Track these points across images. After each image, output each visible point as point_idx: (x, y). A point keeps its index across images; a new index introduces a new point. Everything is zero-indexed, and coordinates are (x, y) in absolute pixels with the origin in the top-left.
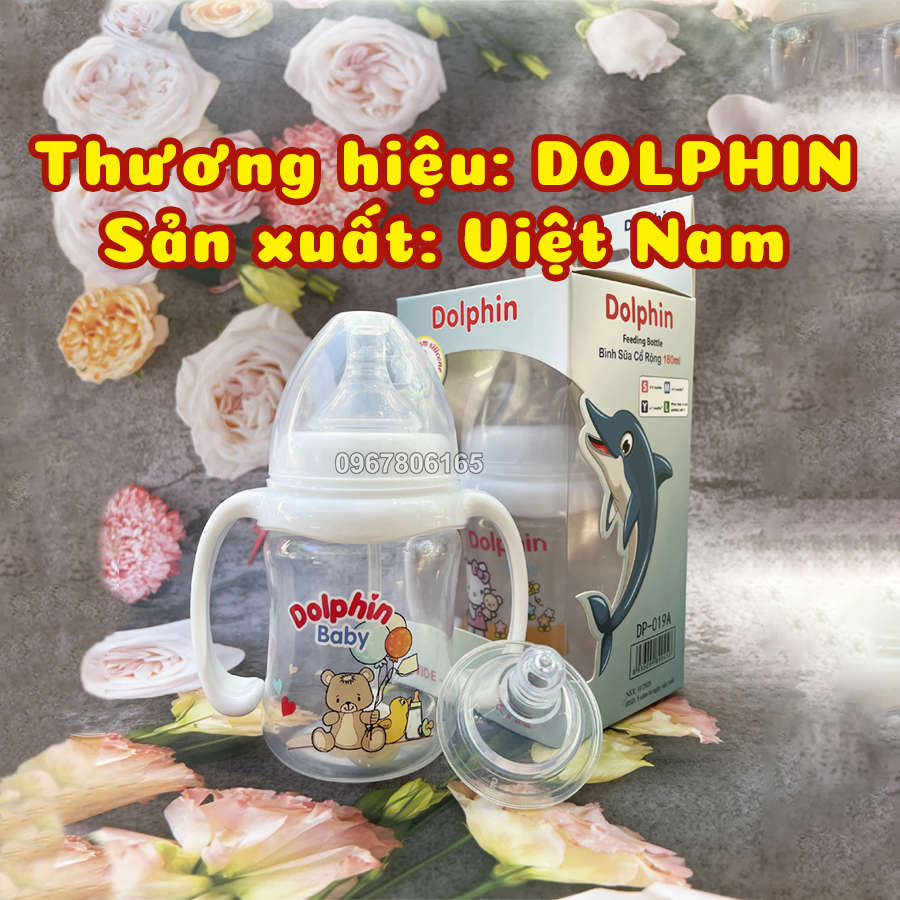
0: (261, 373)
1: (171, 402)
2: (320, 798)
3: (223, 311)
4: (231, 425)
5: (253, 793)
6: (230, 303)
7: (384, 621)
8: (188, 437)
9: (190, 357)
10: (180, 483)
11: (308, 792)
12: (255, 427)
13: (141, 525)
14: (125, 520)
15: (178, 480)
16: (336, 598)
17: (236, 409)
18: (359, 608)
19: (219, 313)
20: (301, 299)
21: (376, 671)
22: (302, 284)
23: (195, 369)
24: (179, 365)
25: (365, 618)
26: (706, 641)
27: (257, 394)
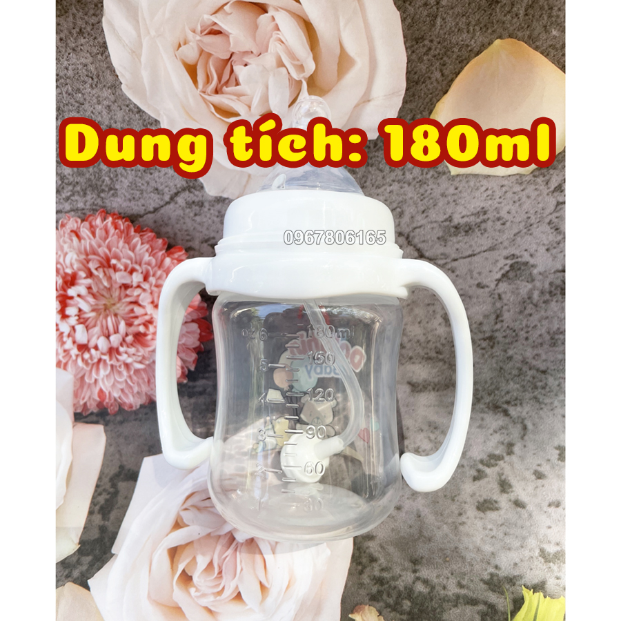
10: (172, 206)
13: (137, 267)
14: (113, 261)
15: (168, 203)
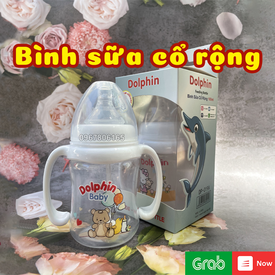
0: (66, 106)
1: (35, 116)
2: (91, 254)
3: (53, 85)
4: (56, 124)
5: (67, 254)
6: (56, 82)
7: (113, 191)
8: (41, 128)
9: (41, 101)
11: (87, 253)
12: (64, 125)
15: (38, 143)
16: (96, 184)
17: (58, 119)
18: (104, 187)
19: (52, 86)
20: (80, 81)
21: (110, 209)
22: (81, 76)
23: (43, 105)
24: (38, 104)
25: (106, 191)
26: (219, 194)
27: (65, 114)
